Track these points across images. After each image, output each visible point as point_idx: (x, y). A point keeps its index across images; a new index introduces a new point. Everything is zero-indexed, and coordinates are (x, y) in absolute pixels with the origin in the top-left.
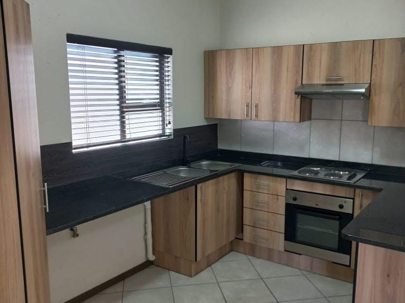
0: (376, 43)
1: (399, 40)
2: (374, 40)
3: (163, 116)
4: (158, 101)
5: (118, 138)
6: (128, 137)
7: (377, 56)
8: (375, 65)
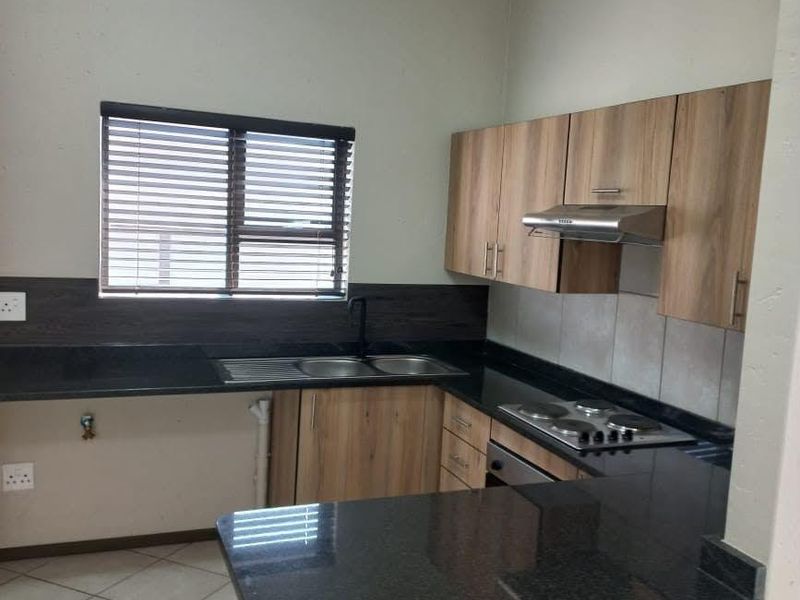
0: (682, 102)
1: (723, 92)
2: (677, 96)
3: (338, 257)
4: (330, 226)
5: (222, 284)
6: (242, 284)
7: (680, 135)
8: (677, 159)
